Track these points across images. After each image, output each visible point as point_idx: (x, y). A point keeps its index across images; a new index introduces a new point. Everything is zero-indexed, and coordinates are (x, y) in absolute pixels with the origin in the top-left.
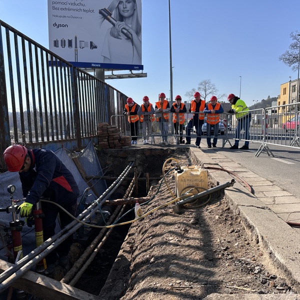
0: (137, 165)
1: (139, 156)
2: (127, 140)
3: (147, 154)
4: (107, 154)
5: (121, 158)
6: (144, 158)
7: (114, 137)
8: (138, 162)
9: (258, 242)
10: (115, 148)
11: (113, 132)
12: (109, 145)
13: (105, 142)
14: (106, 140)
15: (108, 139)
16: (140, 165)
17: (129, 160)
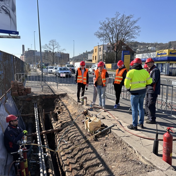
0: (38, 105)
1: (39, 99)
2: (29, 90)
3: (44, 98)
4: (18, 100)
5: (27, 101)
6: (42, 100)
7: (22, 89)
8: (39, 103)
9: (135, 152)
10: (22, 95)
11: (21, 86)
12: (19, 94)
13: (16, 92)
14: (17, 91)
15: (18, 90)
16: (40, 104)
17: (33, 102)
